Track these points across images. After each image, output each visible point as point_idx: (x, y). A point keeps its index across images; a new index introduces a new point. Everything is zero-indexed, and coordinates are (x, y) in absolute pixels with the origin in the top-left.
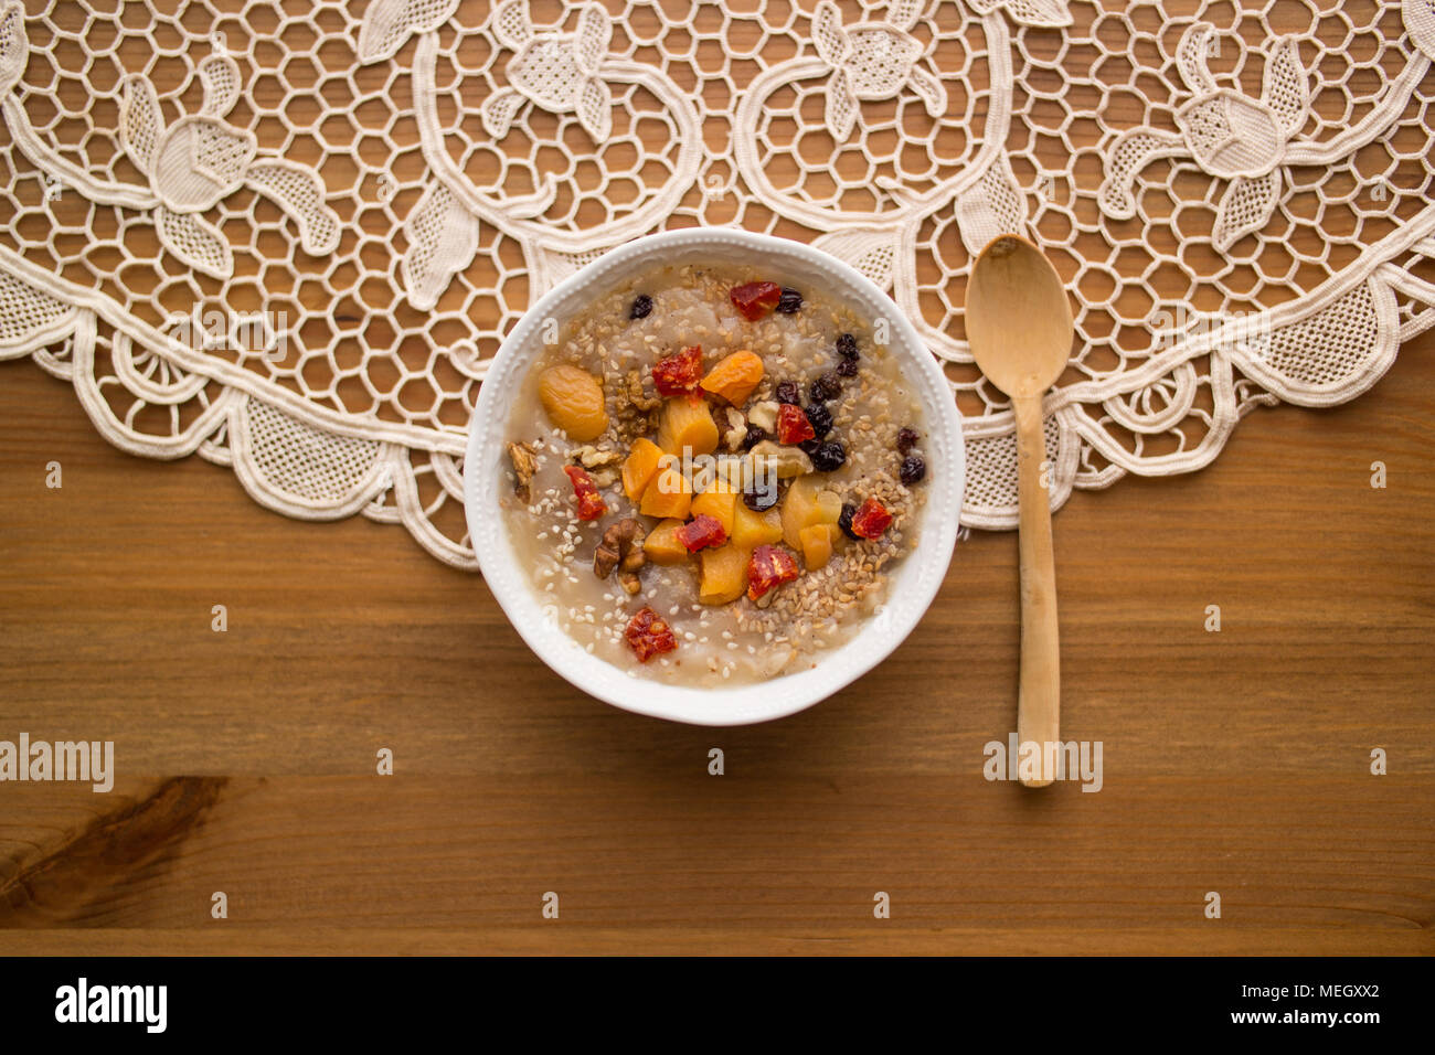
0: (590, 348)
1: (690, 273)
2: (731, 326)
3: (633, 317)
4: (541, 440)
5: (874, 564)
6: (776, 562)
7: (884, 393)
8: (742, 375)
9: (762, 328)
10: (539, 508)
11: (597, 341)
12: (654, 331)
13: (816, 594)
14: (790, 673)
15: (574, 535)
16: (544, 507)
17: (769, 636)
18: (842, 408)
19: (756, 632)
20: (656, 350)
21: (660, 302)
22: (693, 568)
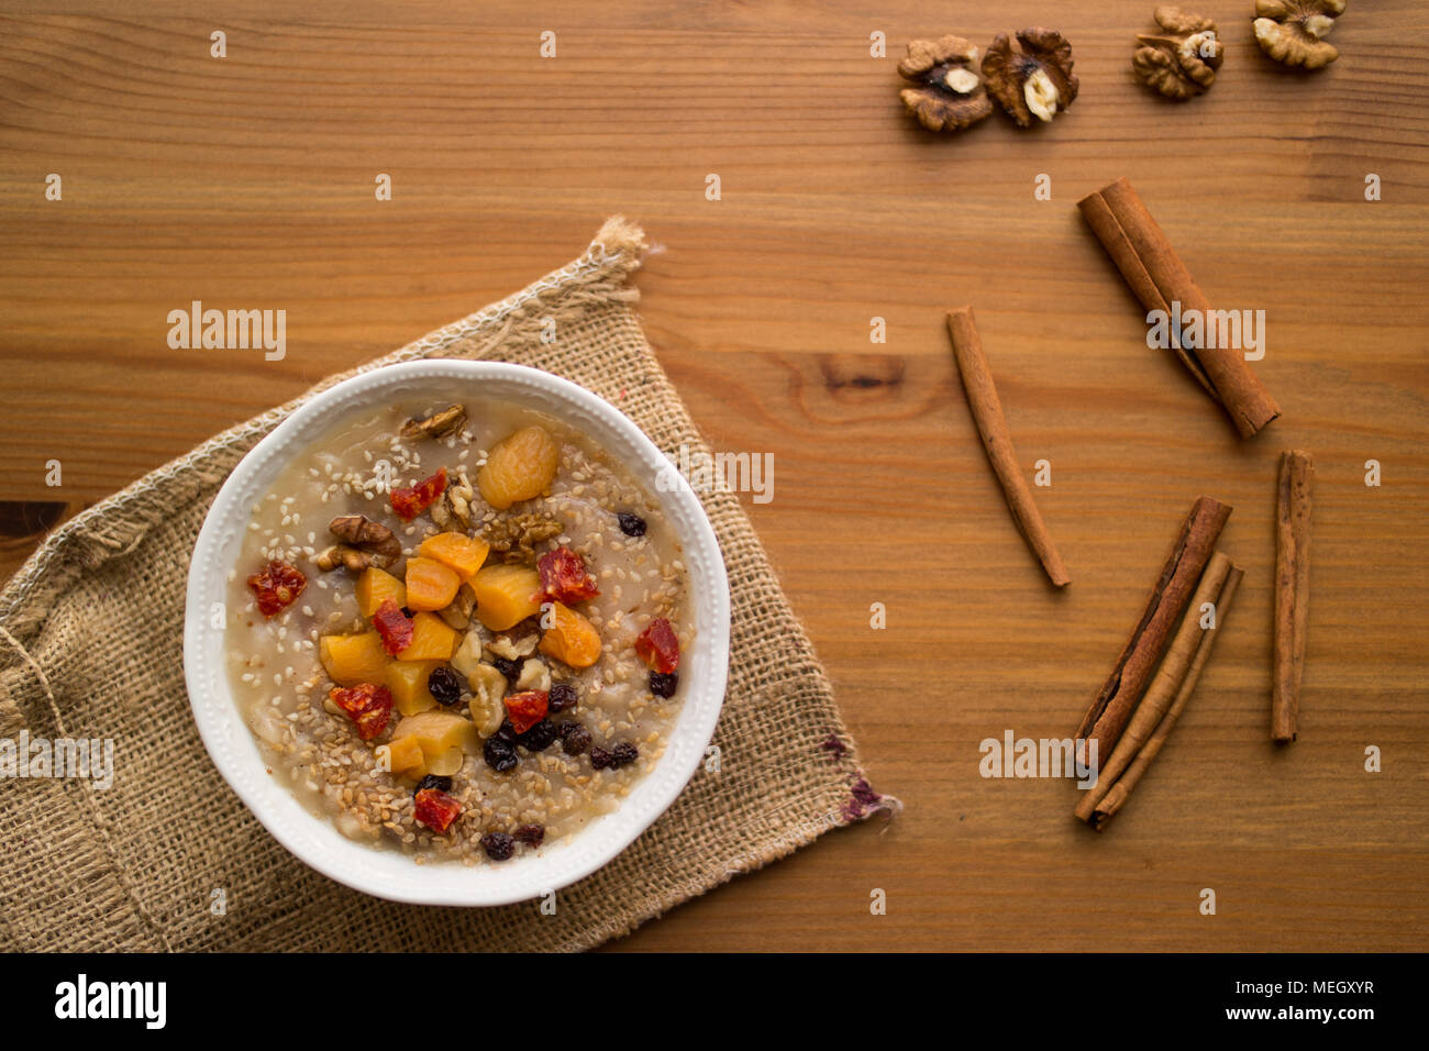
0: (577, 475)
1: (677, 571)
2: (627, 627)
3: (620, 514)
4: (473, 439)
5: (390, 820)
6: (375, 713)
7: (579, 801)
8: (570, 642)
9: (630, 659)
10: (397, 448)
11: (587, 481)
12: (607, 540)
13: (347, 761)
14: (259, 747)
15: (374, 490)
16: (399, 454)
17: (293, 716)
18: (555, 759)
19: (297, 703)
20: (586, 548)
21: (636, 544)
22: (358, 625)
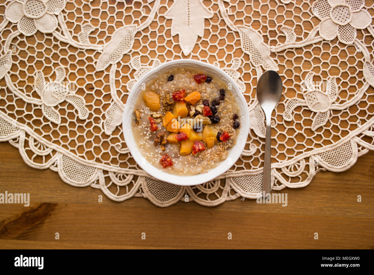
0: (157, 87)
1: (184, 70)
2: (193, 84)
3: (169, 80)
4: (143, 110)
5: (225, 148)
6: (200, 145)
7: (231, 105)
8: (195, 97)
9: (201, 86)
10: (141, 127)
11: (159, 86)
12: (174, 84)
13: (209, 154)
14: (201, 174)
15: (149, 135)
16: (142, 127)
17: (196, 164)
18: (220, 108)
19: (193, 163)
20: (174, 89)
21: (176, 77)
22: (179, 145)
